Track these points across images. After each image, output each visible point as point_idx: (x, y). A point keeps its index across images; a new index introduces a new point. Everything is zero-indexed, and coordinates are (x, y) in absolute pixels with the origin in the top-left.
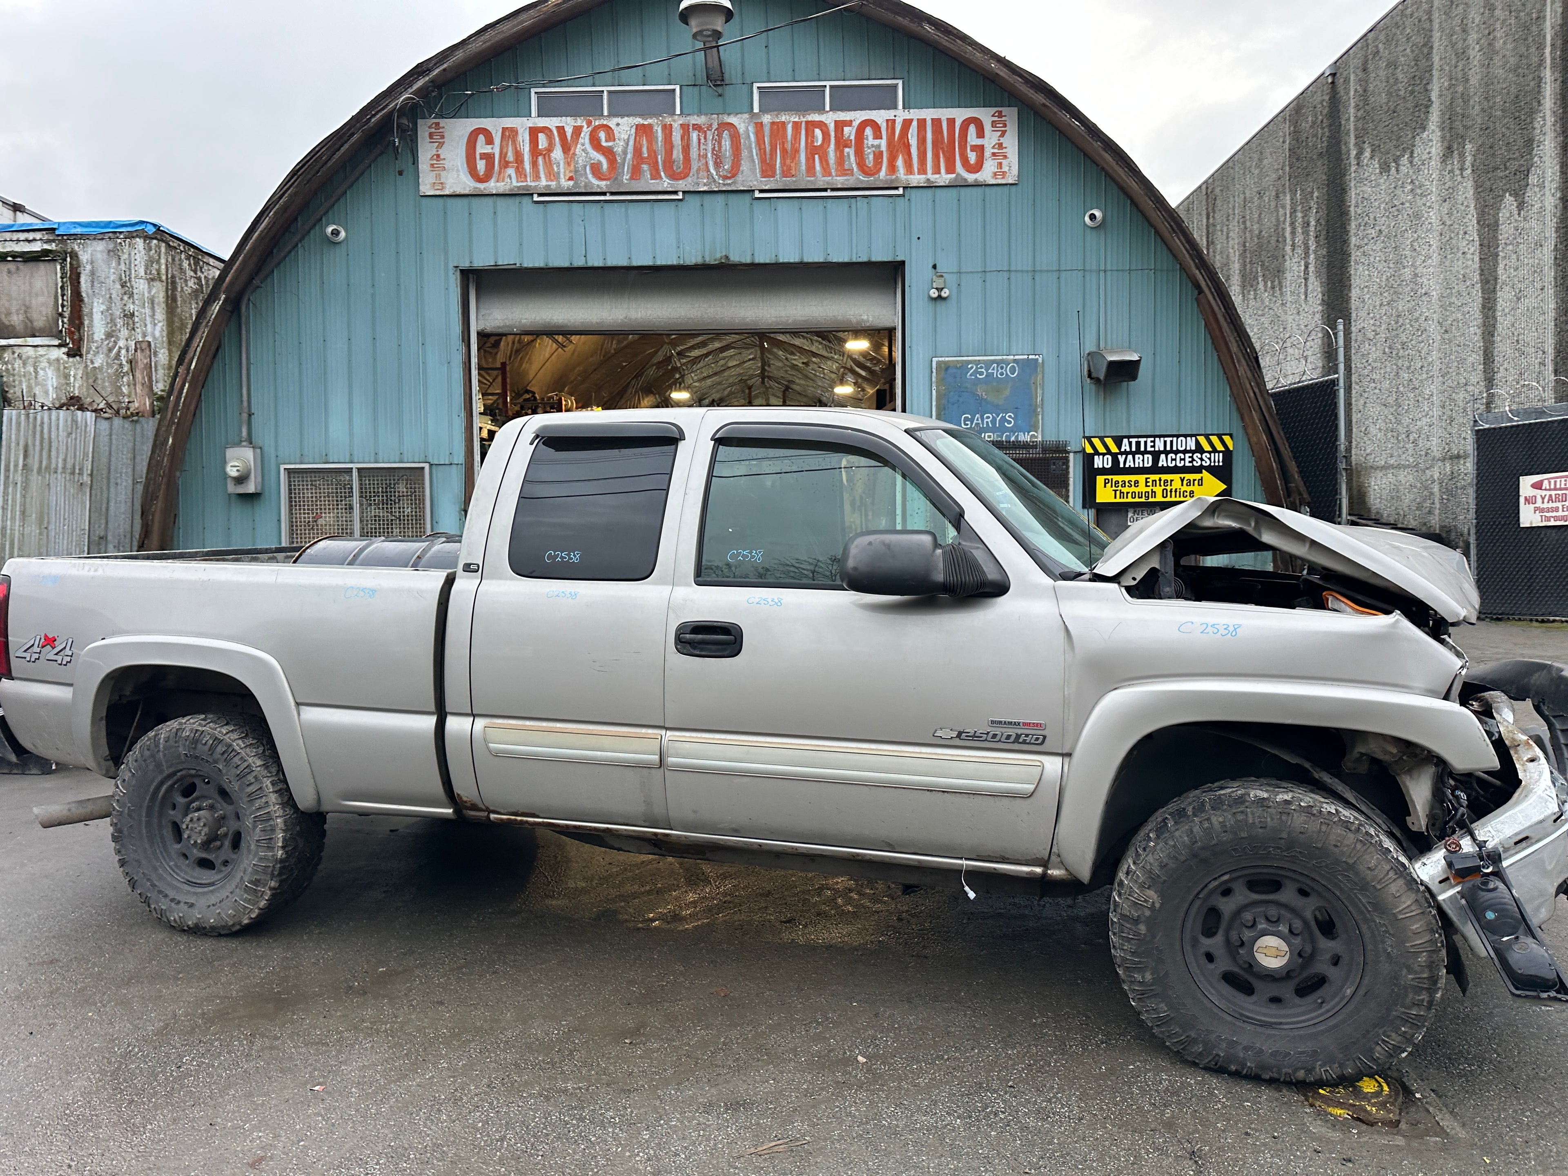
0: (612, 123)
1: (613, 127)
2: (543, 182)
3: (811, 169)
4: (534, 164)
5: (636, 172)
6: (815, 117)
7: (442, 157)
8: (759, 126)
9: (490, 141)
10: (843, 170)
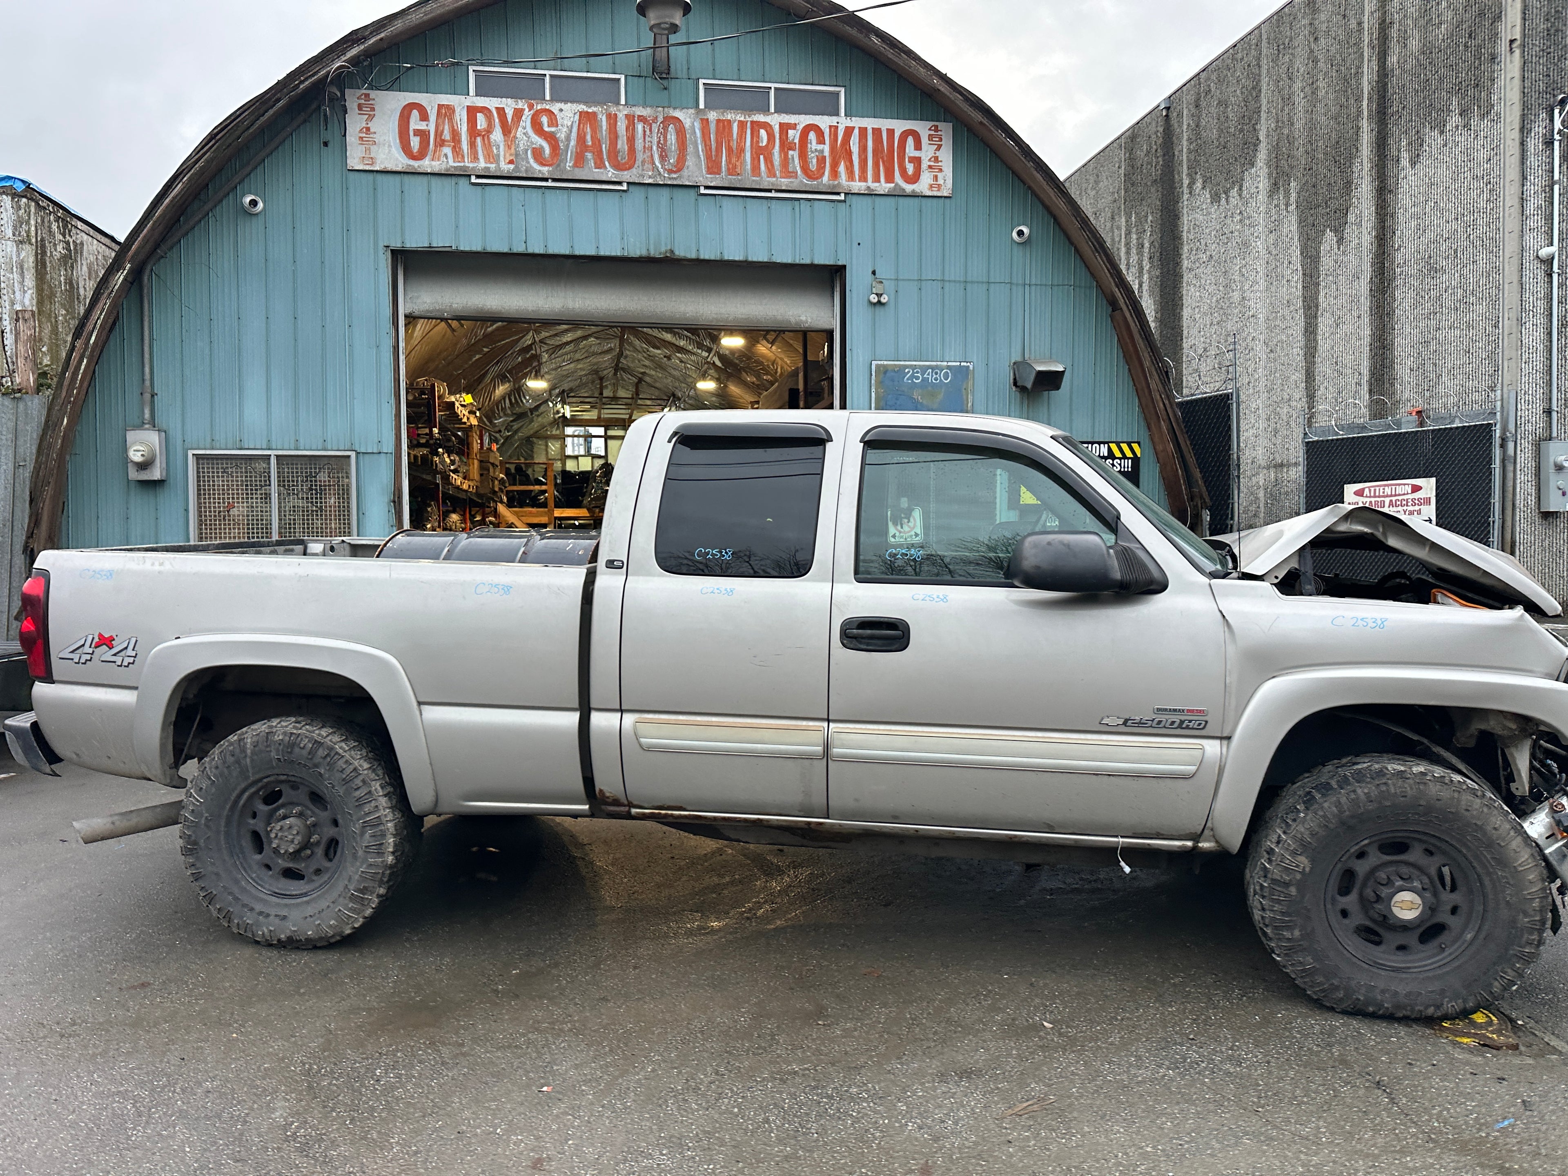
0: (555, 108)
1: (556, 112)
2: (482, 164)
3: (756, 169)
4: (472, 145)
5: (580, 159)
6: (760, 118)
7: (372, 130)
8: (705, 122)
9: (424, 117)
10: (787, 172)
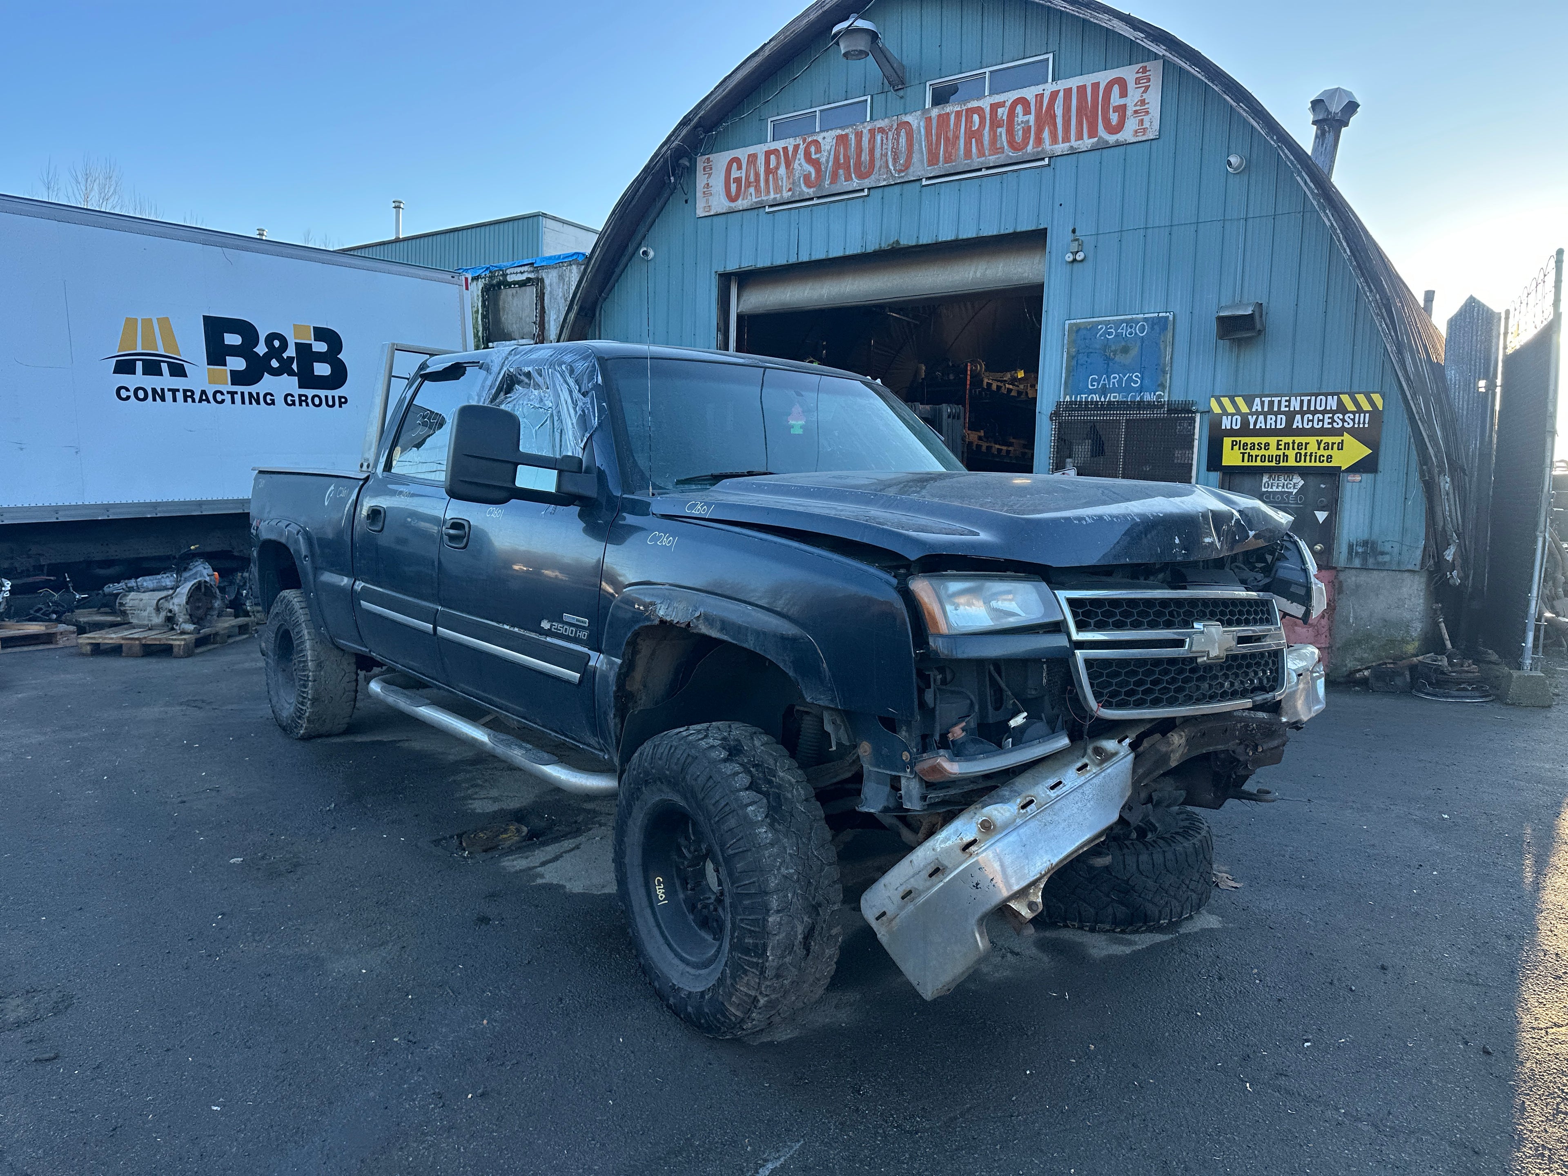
0: (819, 138)
1: (820, 140)
2: (772, 196)
3: (968, 153)
4: (767, 181)
5: (835, 177)
6: (974, 104)
7: (710, 185)
8: (929, 120)
9: (740, 168)
10: (995, 149)
